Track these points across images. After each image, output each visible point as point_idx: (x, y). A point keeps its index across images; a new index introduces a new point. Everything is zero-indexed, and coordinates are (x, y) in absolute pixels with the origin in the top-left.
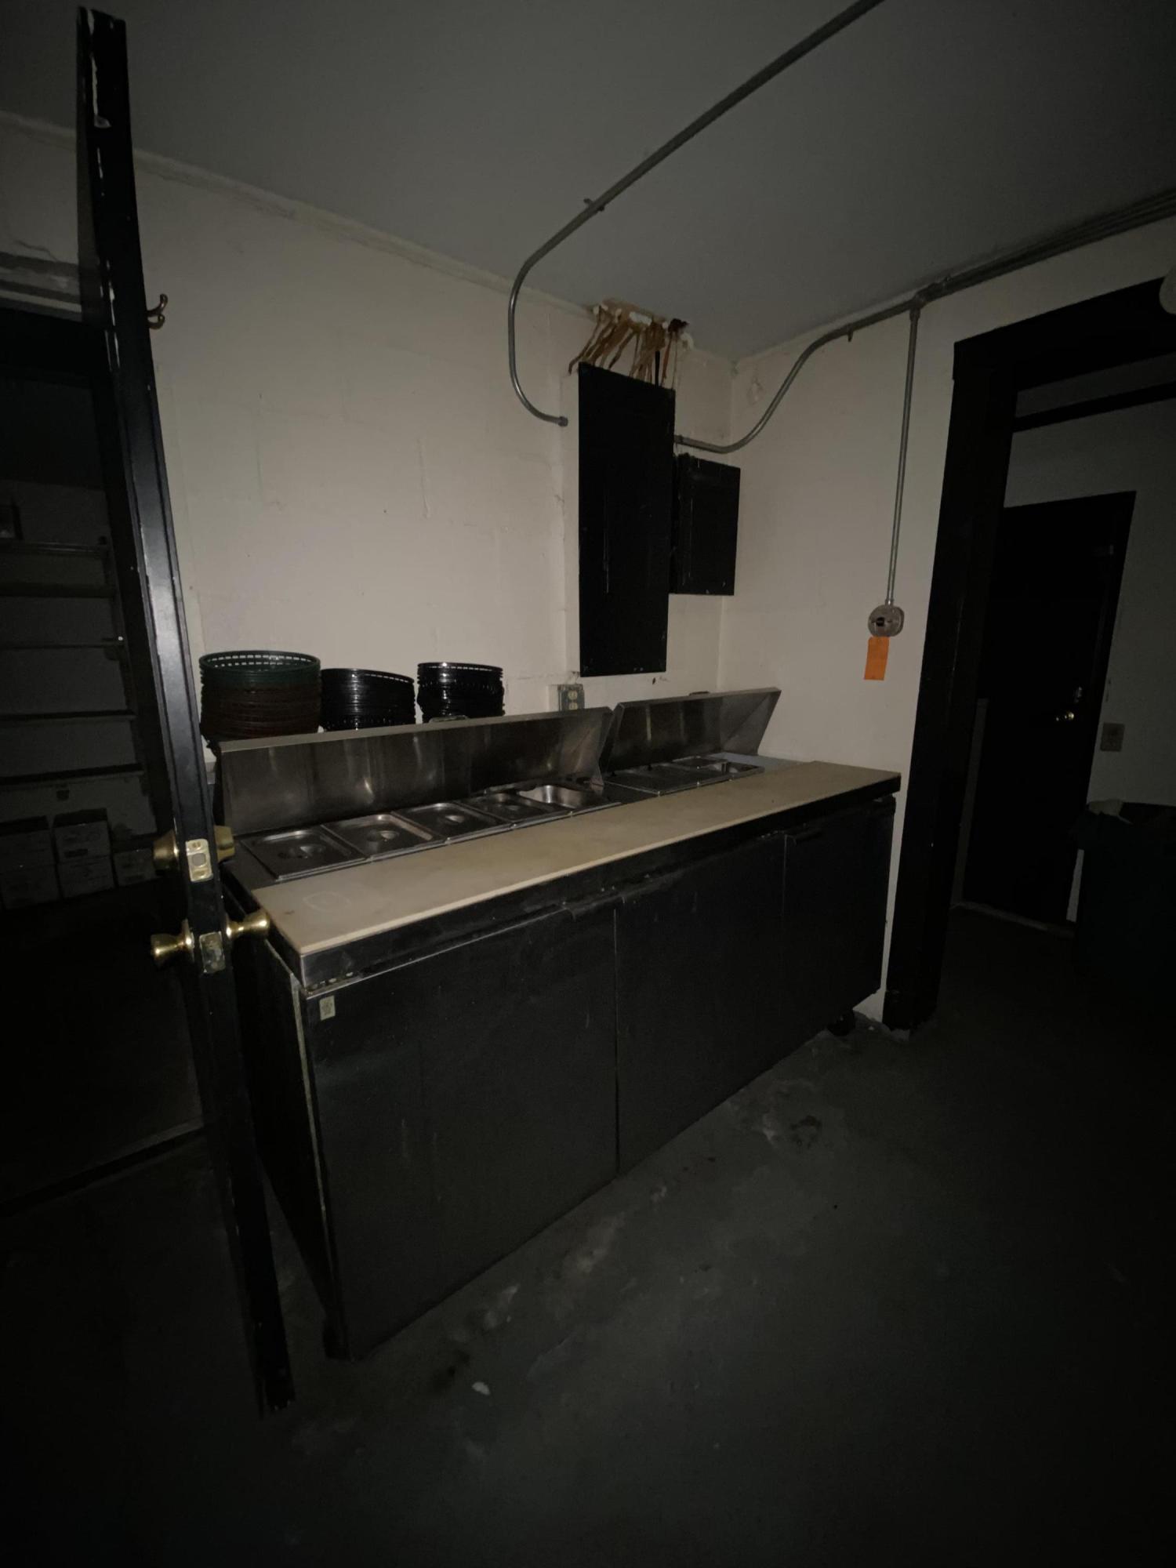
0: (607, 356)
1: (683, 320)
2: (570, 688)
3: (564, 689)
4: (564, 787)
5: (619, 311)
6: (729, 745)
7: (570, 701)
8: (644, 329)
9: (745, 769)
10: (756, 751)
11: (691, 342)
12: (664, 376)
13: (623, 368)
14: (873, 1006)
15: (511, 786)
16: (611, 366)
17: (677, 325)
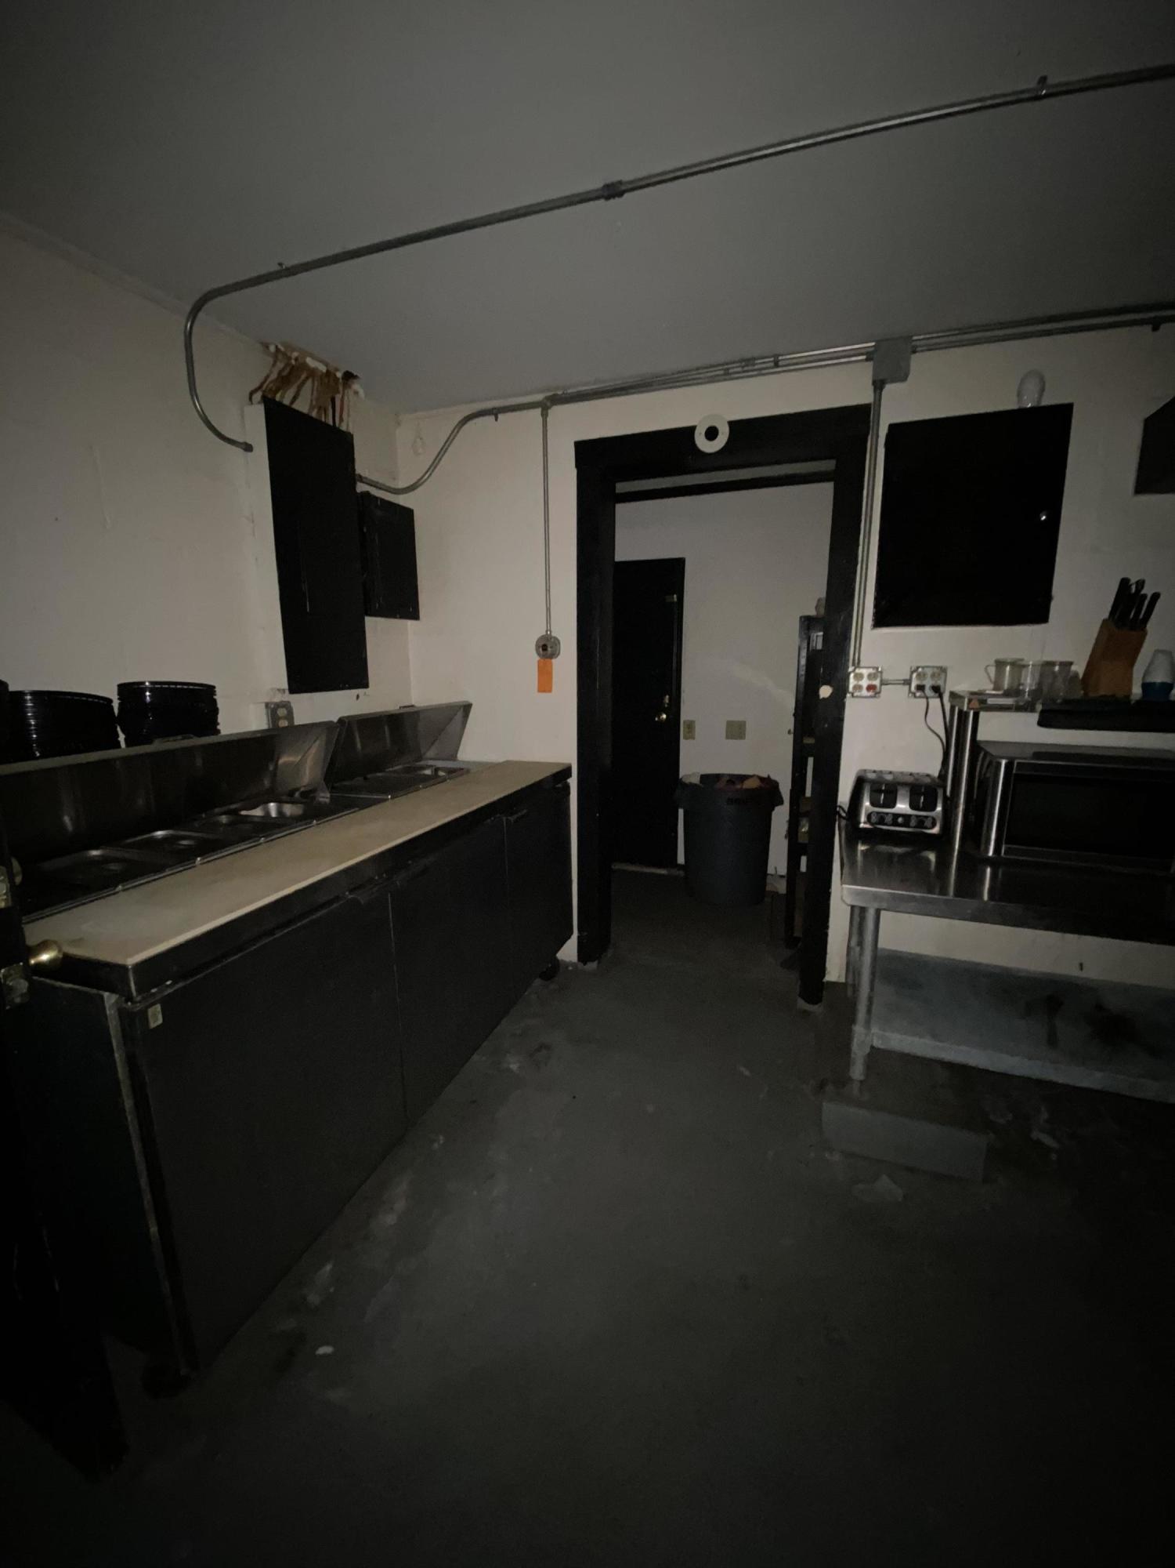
0: (285, 393)
1: (355, 374)
2: (278, 705)
3: (272, 706)
4: (287, 802)
5: (295, 354)
6: (431, 753)
7: (280, 718)
8: (320, 374)
9: (451, 772)
10: (456, 756)
11: (361, 392)
12: (341, 420)
13: (302, 406)
14: (569, 952)
15: (233, 806)
16: (292, 402)
17: (349, 376)
